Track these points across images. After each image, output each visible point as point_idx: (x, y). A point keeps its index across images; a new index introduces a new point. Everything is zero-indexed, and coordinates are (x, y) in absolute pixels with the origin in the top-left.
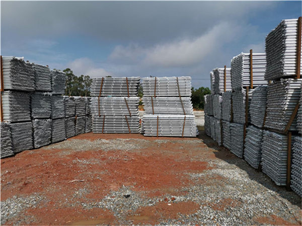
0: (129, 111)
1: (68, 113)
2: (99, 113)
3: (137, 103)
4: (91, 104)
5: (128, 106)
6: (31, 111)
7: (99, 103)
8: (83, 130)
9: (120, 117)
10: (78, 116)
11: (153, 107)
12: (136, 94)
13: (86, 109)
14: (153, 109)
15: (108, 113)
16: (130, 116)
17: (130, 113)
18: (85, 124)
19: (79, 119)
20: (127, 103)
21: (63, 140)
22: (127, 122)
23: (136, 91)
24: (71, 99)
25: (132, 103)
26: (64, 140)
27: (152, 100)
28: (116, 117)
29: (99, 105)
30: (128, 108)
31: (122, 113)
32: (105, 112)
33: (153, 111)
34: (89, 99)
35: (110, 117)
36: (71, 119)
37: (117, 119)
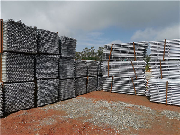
0: (136, 74)
1: (79, 74)
2: (109, 75)
3: (144, 67)
4: (102, 67)
5: (134, 69)
6: (35, 72)
7: (109, 66)
8: (95, 88)
9: (127, 79)
10: (89, 77)
11: (161, 70)
12: (143, 58)
13: (98, 70)
14: (161, 73)
15: (116, 75)
16: (137, 78)
17: (137, 76)
18: (97, 83)
19: (90, 79)
20: (133, 67)
21: (72, 98)
22: (134, 84)
23: (143, 55)
24: (83, 62)
25: (138, 67)
26: (74, 97)
27: (161, 64)
28: (123, 79)
29: (109, 68)
30: (135, 71)
31: (129, 76)
32: (113, 74)
33: (161, 75)
34: (101, 63)
35: (118, 78)
36: (82, 79)
37: (124, 81)
